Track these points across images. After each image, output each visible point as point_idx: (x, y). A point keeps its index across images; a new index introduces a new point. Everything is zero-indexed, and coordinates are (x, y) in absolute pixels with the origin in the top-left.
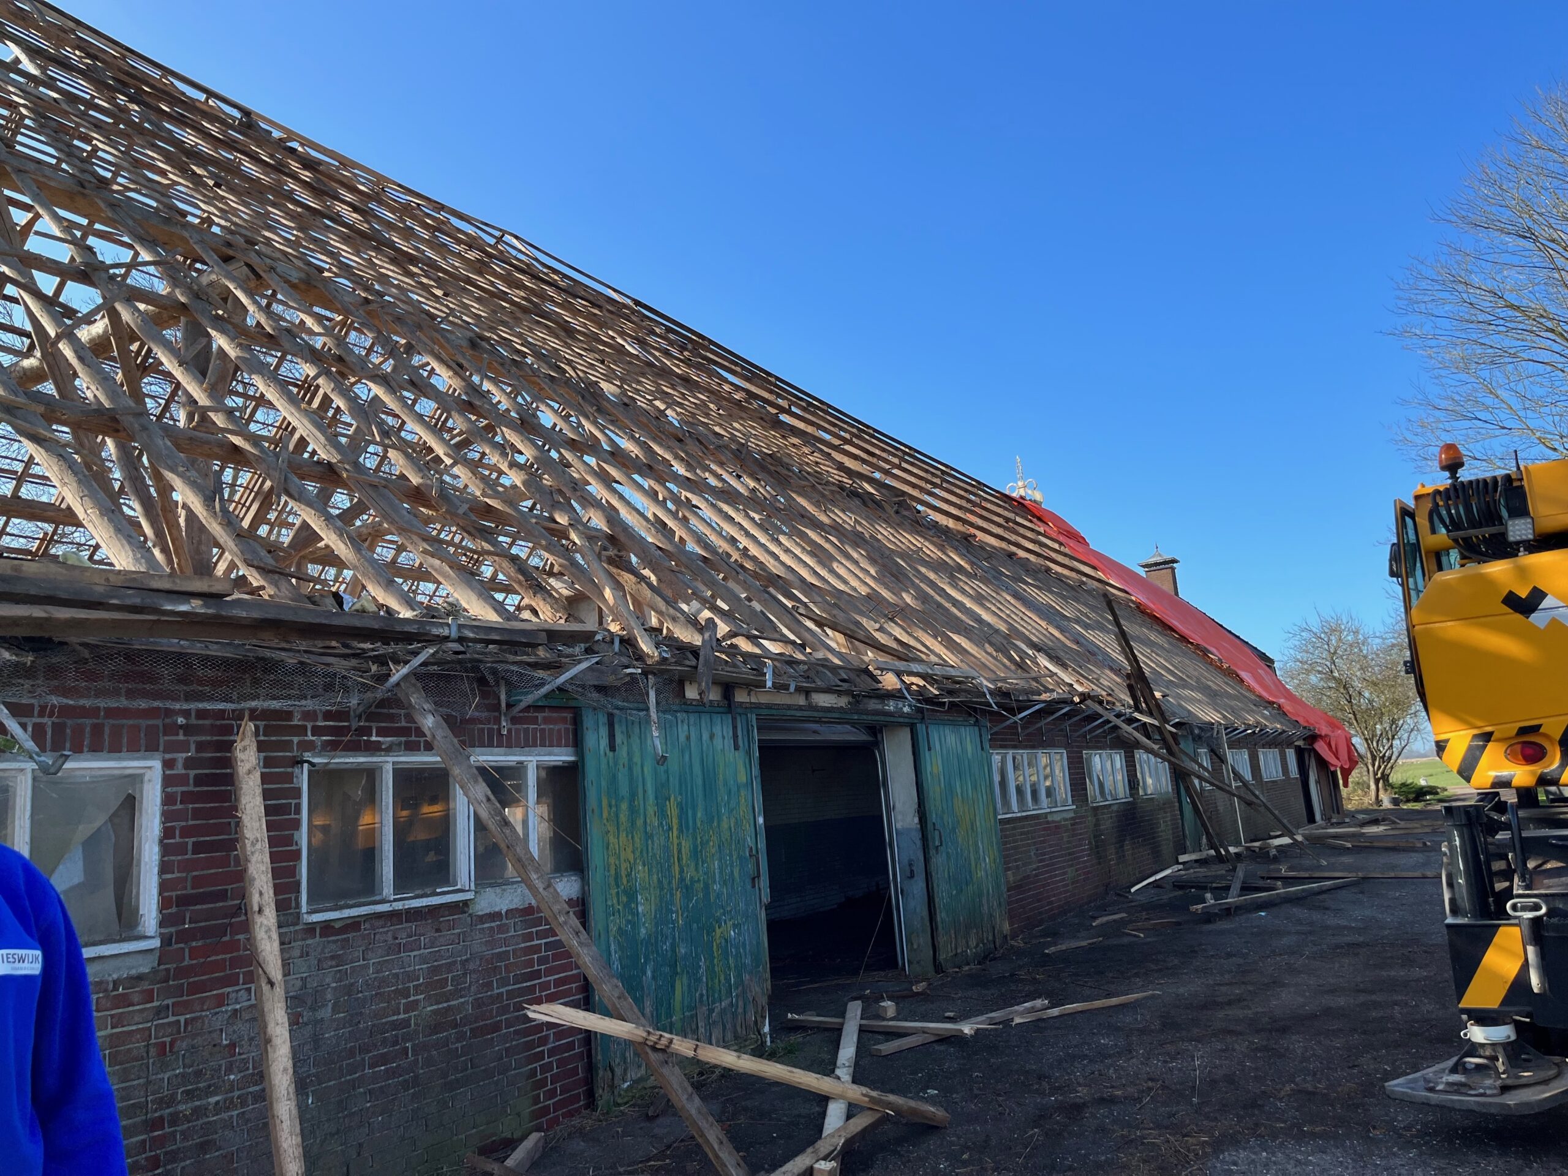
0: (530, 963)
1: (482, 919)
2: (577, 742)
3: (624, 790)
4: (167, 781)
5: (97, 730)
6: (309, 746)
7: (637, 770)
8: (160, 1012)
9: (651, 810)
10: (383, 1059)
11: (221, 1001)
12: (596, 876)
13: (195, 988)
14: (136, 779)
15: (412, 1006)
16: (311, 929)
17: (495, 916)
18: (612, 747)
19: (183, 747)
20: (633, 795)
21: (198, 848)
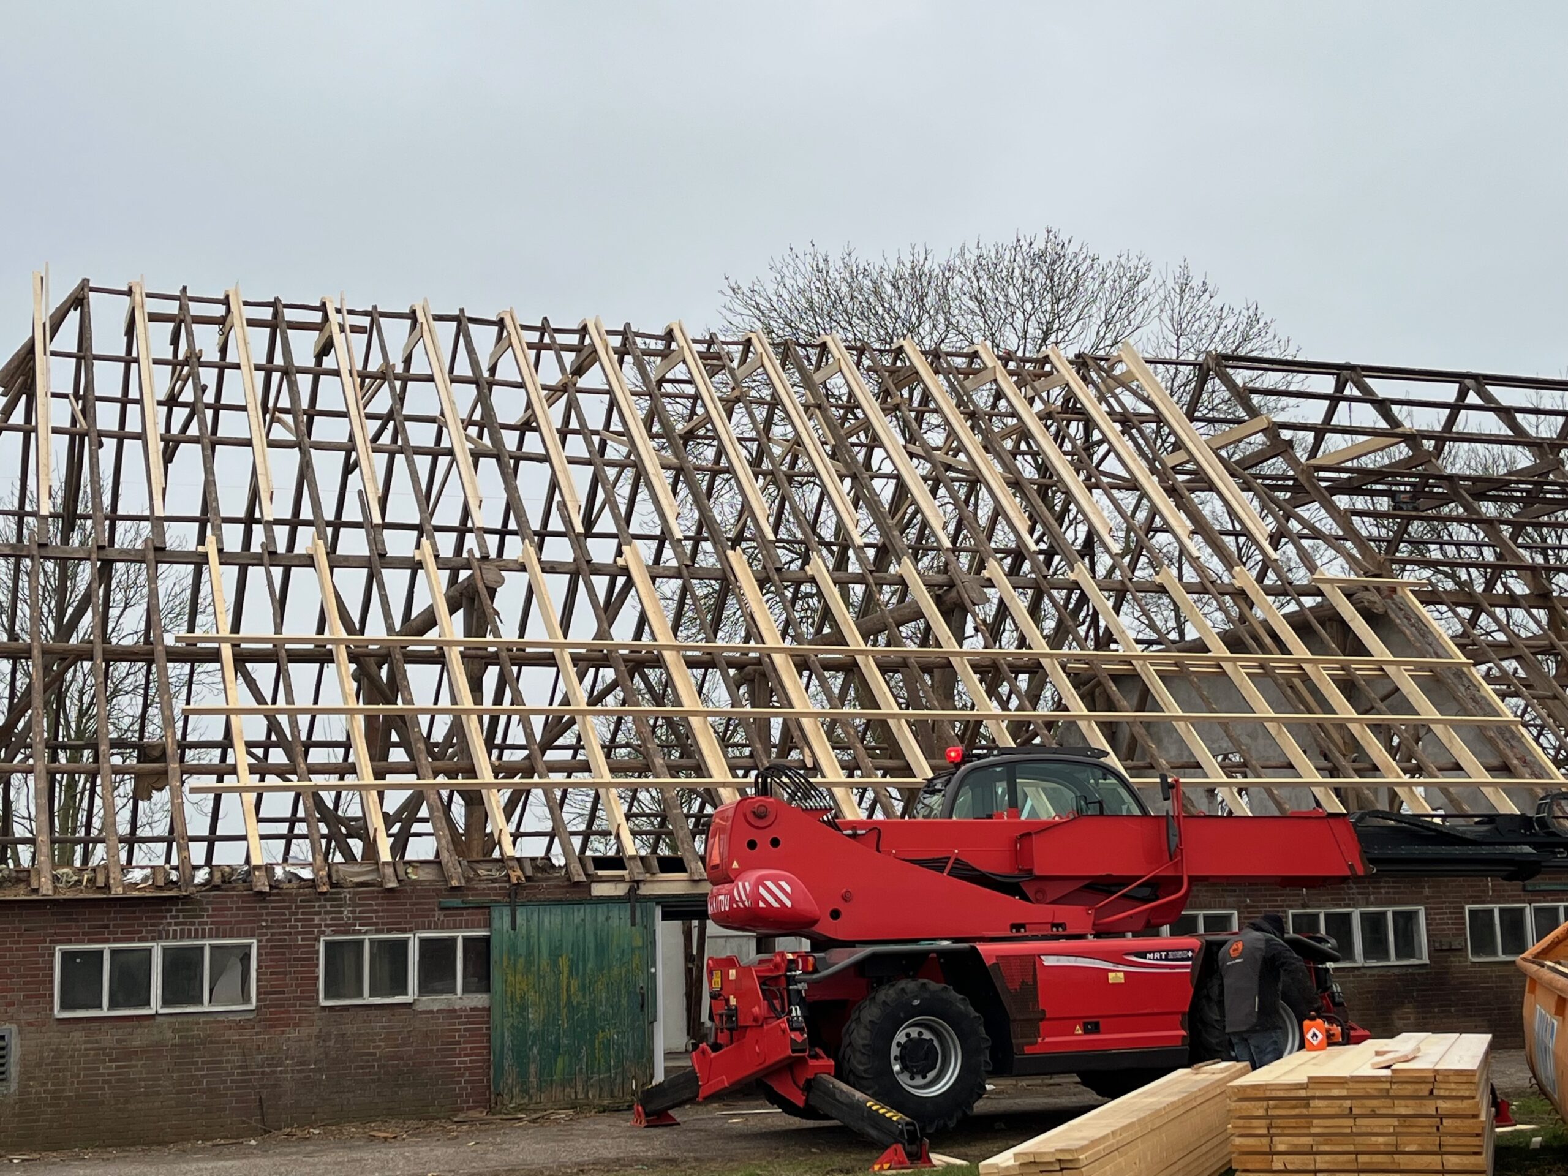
0: (453, 1037)
1: (423, 1012)
2: (489, 925)
3: (522, 951)
4: (259, 948)
6: (324, 932)
7: (534, 941)
8: (258, 1033)
9: (544, 962)
10: (362, 1067)
11: (283, 1032)
12: (496, 997)
13: (271, 1026)
14: (249, 946)
15: (376, 1047)
16: (324, 1008)
17: (431, 1012)
18: (514, 928)
19: (264, 934)
20: (530, 953)
21: (273, 973)
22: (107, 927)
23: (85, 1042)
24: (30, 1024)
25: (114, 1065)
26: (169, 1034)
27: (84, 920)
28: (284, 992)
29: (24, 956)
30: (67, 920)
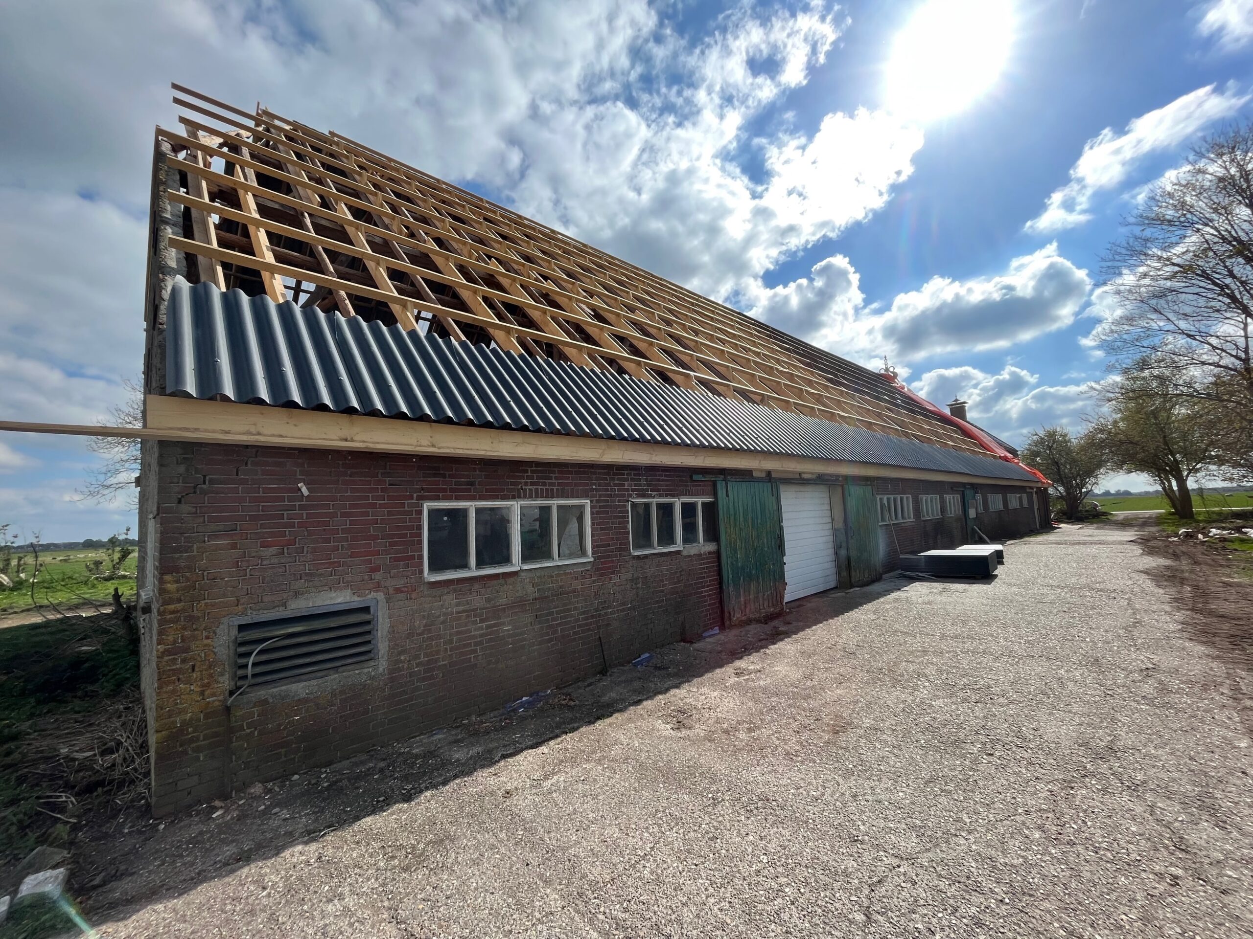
0: (701, 573)
1: (686, 557)
2: (715, 494)
3: (732, 512)
4: (592, 507)
5: (572, 490)
6: (631, 496)
7: (736, 504)
8: (594, 581)
9: (742, 519)
10: (657, 602)
11: (611, 579)
12: (723, 544)
13: (602, 575)
14: (582, 507)
15: (664, 585)
16: (634, 557)
17: (690, 556)
18: (727, 496)
19: (595, 496)
20: (735, 514)
21: (602, 529)
22: (472, 484)
23: (458, 605)
24: (398, 590)
25: (484, 625)
26: (530, 589)
27: (451, 476)
28: (609, 545)
29: (390, 514)
30: (435, 475)
